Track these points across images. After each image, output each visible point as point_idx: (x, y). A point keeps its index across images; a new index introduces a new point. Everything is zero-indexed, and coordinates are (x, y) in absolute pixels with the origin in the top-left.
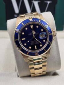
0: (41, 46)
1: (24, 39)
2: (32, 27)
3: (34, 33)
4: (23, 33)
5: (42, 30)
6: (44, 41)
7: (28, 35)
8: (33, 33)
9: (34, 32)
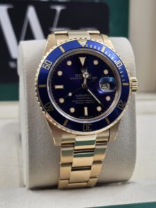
0: (99, 109)
1: (61, 87)
2: (82, 60)
3: (86, 75)
4: (60, 73)
5: (106, 72)
6: (108, 98)
7: (71, 78)
8: (84, 76)
9: (86, 73)
